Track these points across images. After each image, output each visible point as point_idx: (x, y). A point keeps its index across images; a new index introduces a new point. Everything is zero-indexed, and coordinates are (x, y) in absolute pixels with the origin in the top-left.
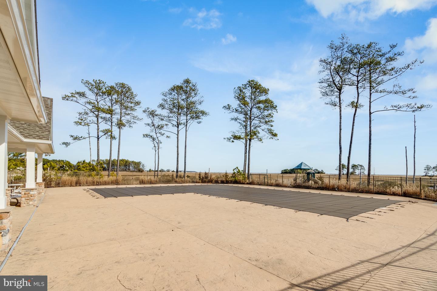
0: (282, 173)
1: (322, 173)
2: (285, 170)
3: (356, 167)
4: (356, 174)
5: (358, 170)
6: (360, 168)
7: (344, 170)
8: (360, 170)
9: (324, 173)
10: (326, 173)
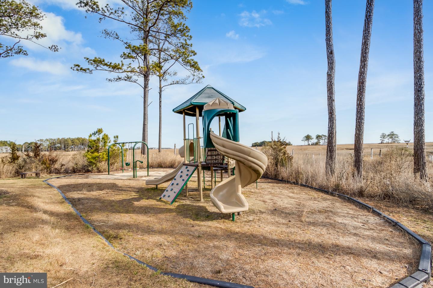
0: (253, 146)
1: (289, 144)
2: (255, 143)
3: (320, 137)
4: (321, 144)
5: (322, 140)
6: (324, 138)
7: (309, 140)
8: (324, 140)
9: (292, 145)
10: (293, 145)
